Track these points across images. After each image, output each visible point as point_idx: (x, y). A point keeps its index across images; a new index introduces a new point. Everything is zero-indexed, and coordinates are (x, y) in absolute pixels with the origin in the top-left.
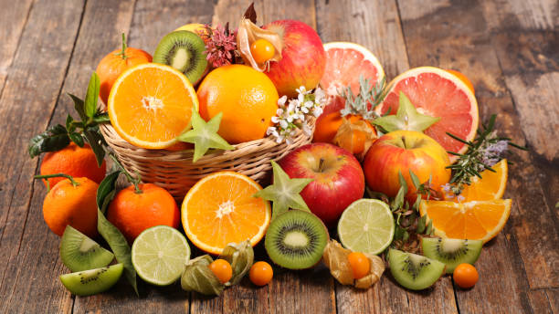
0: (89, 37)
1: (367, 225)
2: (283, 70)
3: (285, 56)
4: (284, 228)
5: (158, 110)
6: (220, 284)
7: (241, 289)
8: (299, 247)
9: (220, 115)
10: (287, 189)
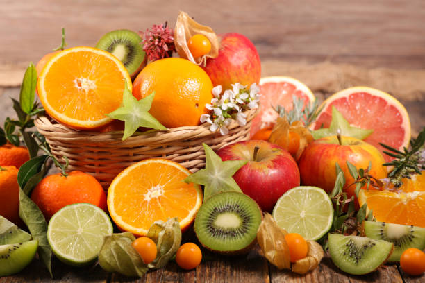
1: (303, 211)
2: (219, 68)
3: (221, 55)
4: (215, 210)
5: (90, 91)
6: (143, 264)
7: (166, 272)
8: (231, 229)
9: (153, 94)
10: (220, 172)
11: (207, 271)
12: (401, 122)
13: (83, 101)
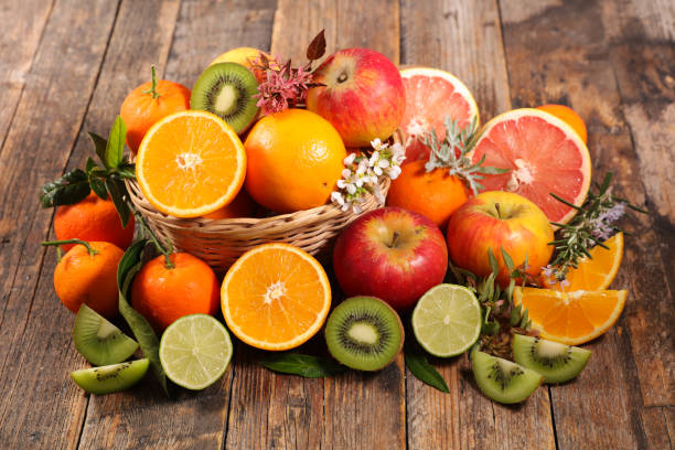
0: (125, 35)
1: (448, 316)
7: (290, 392)
8: (366, 344)
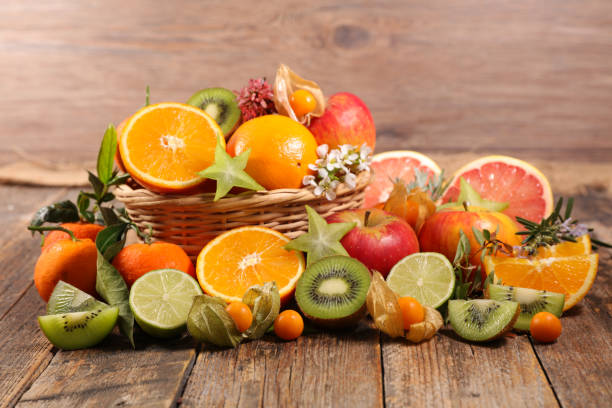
2: (325, 129)
3: (328, 114)
4: (320, 276)
5: (178, 149)
6: (237, 331)
7: (262, 343)
8: (337, 295)
9: (249, 151)
10: (324, 236)
11: (310, 341)
12: (541, 194)
13: (170, 160)
